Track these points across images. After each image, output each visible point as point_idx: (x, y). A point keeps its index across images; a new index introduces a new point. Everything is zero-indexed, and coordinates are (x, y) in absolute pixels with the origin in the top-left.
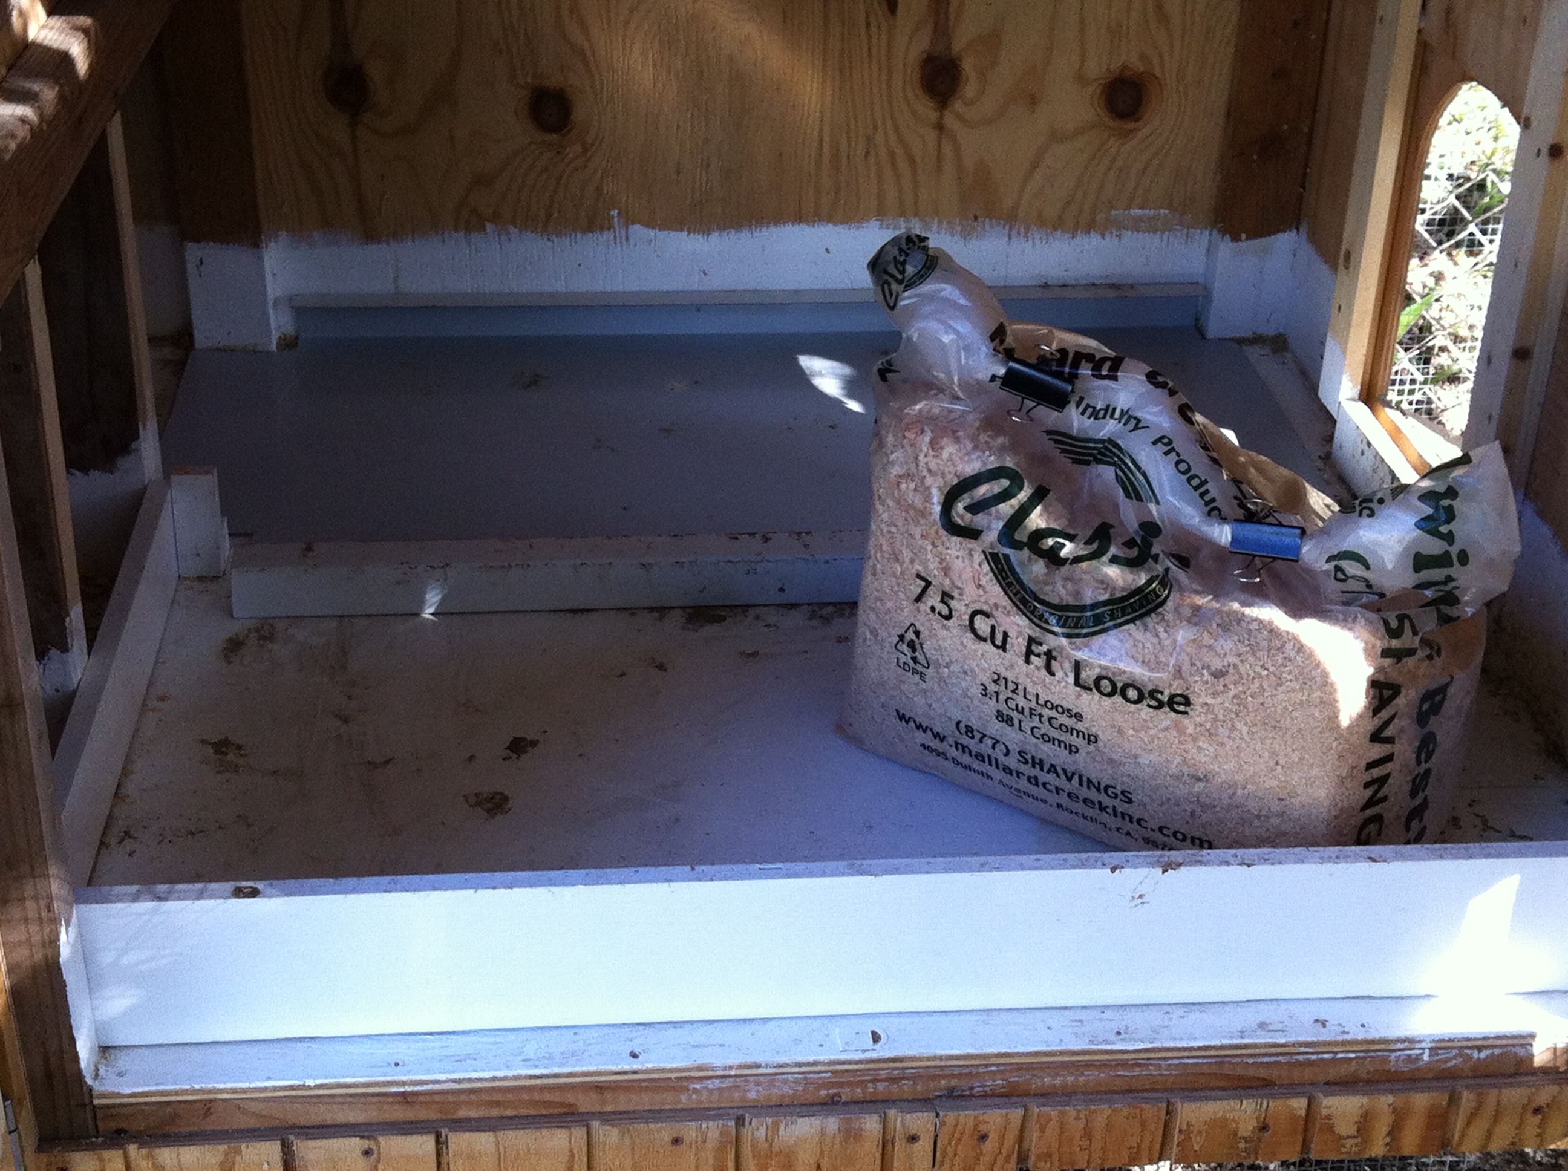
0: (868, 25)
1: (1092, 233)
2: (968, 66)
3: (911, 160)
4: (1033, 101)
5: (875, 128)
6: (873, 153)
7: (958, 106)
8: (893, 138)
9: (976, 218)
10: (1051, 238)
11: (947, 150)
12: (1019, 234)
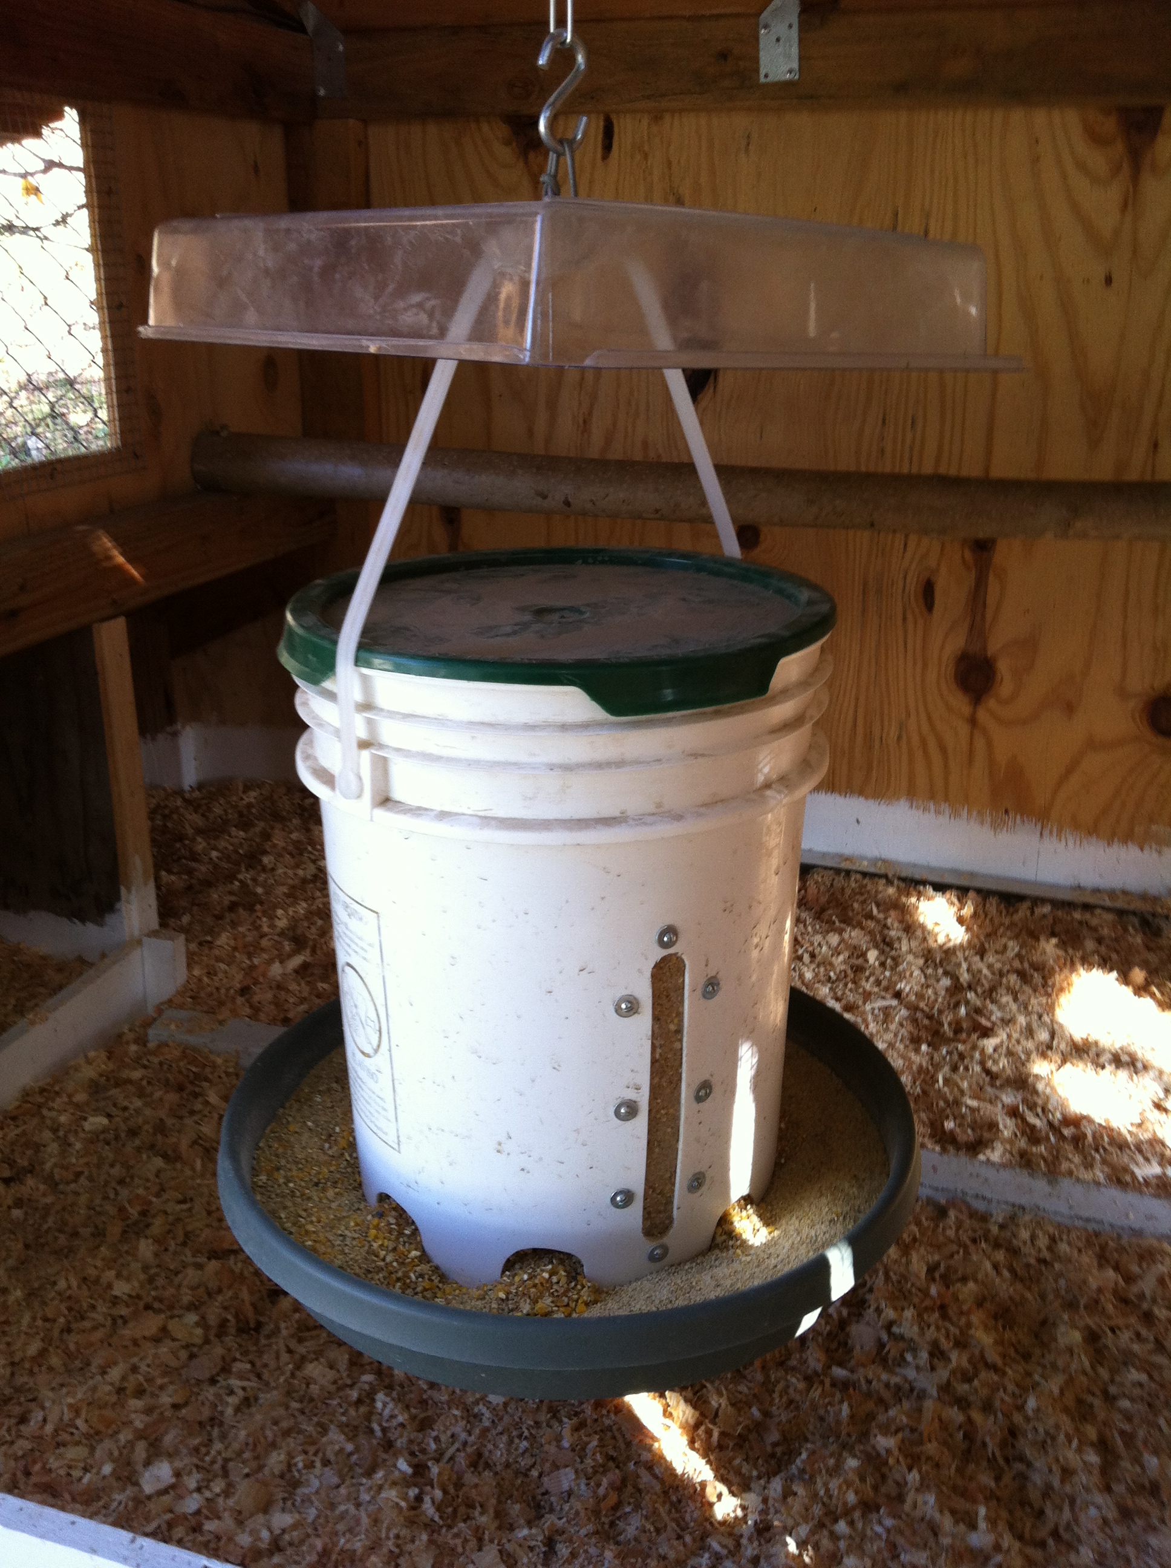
0: (905, 619)
1: (1129, 843)
2: (1003, 667)
3: (943, 750)
4: (1070, 709)
5: (909, 715)
6: (904, 738)
7: (992, 703)
8: (925, 727)
9: (1006, 812)
10: (1085, 842)
11: (980, 744)
12: (1051, 832)
